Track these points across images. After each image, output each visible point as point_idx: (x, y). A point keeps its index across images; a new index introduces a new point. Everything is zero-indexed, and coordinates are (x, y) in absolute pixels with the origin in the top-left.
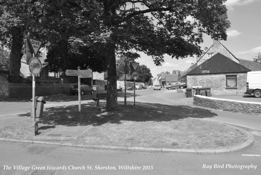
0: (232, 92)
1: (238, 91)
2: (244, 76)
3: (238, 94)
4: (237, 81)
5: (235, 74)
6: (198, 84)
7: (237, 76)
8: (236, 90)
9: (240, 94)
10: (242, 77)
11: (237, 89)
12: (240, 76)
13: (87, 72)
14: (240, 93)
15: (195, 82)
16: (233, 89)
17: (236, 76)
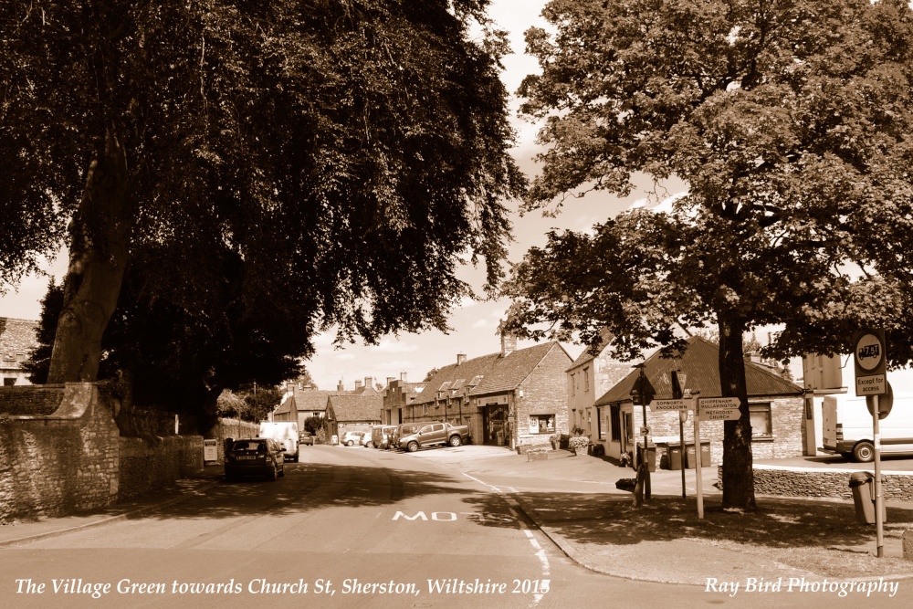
0: (762, 451)
1: (775, 446)
2: (789, 405)
3: (776, 457)
4: (773, 419)
5: (767, 400)
6: (667, 431)
7: (773, 406)
8: (771, 445)
9: (782, 457)
10: (784, 408)
11: (772, 441)
12: (780, 406)
13: (723, 404)
14: (780, 454)
15: (658, 424)
16: (763, 441)
17: (768, 405)
